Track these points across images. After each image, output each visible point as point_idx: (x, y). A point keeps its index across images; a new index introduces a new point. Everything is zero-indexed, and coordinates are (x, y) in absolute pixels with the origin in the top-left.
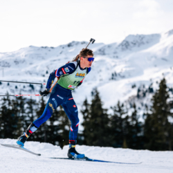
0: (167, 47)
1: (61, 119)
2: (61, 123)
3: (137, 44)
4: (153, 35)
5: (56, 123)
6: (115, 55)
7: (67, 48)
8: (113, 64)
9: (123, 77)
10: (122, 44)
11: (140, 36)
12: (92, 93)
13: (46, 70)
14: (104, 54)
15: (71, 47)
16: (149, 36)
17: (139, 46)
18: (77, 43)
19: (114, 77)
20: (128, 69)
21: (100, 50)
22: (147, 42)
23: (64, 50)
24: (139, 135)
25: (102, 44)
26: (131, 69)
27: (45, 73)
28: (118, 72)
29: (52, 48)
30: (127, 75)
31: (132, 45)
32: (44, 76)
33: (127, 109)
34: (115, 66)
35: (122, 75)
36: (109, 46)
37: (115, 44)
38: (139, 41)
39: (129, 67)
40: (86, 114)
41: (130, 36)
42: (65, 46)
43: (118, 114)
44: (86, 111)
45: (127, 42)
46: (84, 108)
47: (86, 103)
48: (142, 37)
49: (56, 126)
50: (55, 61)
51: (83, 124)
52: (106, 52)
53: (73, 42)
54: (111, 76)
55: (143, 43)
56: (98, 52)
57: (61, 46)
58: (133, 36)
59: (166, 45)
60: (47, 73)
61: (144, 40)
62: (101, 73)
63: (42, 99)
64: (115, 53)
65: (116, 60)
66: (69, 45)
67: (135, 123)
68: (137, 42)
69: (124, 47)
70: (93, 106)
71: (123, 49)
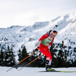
0: (52, 27)
1: (9, 58)
2: (10, 60)
3: (39, 26)
4: (46, 22)
5: (7, 60)
6: (31, 31)
7: (11, 28)
8: (30, 34)
9: (34, 40)
10: (33, 26)
11: (40, 23)
12: (22, 47)
13: (2, 38)
14: (26, 31)
15: (12, 28)
16: (44, 22)
17: (40, 27)
18: (15, 26)
19: (31, 40)
20: (36, 36)
21: (24, 29)
22: (44, 25)
23: (9, 29)
24: (42, 63)
25: (25, 26)
26: (37, 36)
27: (1, 39)
28: (32, 38)
29: (4, 29)
30: (36, 39)
31: (37, 26)
32: (1, 40)
33: (37, 53)
34: (31, 35)
35: (34, 39)
36: (28, 27)
37: (30, 26)
38: (40, 25)
39: (36, 35)
40: (20, 56)
41: (36, 23)
42: (10, 28)
43: (33, 55)
44: (20, 54)
45: (35, 25)
46: (19, 53)
47: (20, 51)
48: (41, 23)
49: (8, 61)
50: (5, 34)
51: (19, 60)
52: (27, 30)
53: (13, 26)
54: (29, 40)
55: (42, 25)
56: (24, 30)
57: (8, 28)
58: (38, 23)
59: (51, 26)
60: (2, 39)
61: (42, 24)
62: (25, 39)
63: (1, 50)
64: (30, 30)
65: (31, 33)
66: (11, 27)
67: (40, 58)
68: (39, 25)
69: (34, 27)
70: (23, 52)
71: (34, 28)
